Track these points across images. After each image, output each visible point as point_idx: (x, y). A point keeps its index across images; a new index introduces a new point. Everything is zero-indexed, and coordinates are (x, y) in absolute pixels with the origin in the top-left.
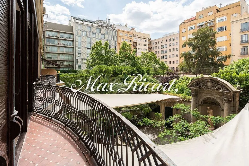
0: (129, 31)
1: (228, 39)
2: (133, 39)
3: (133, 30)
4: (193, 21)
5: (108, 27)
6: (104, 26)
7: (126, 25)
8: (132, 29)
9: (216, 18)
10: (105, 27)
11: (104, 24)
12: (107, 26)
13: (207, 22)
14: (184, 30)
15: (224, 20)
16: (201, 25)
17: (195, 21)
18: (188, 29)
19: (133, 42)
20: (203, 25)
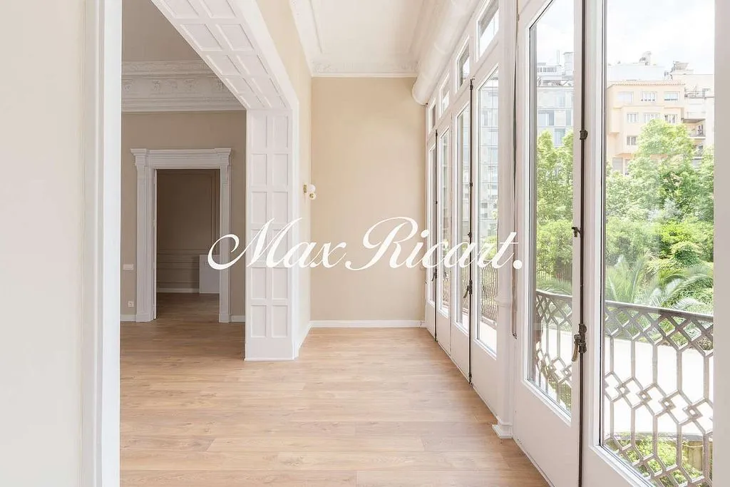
0: (659, 77)
2: (682, 109)
3: (681, 72)
5: (562, 83)
6: (547, 82)
7: (644, 59)
8: (673, 70)
10: (554, 82)
11: (547, 73)
12: (560, 78)
19: (684, 120)
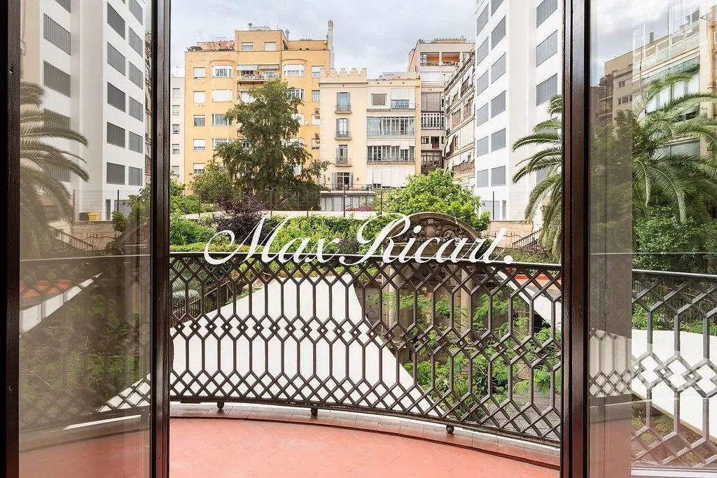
1: (307, 123)
4: (227, 53)
9: (284, 63)
13: (263, 68)
14: (200, 73)
15: (300, 75)
16: (248, 72)
17: (233, 56)
18: (214, 74)
20: (252, 72)
